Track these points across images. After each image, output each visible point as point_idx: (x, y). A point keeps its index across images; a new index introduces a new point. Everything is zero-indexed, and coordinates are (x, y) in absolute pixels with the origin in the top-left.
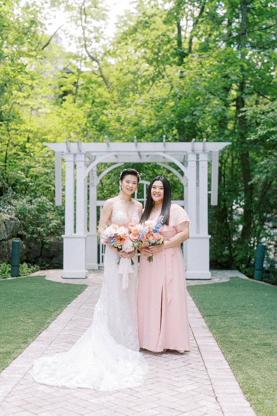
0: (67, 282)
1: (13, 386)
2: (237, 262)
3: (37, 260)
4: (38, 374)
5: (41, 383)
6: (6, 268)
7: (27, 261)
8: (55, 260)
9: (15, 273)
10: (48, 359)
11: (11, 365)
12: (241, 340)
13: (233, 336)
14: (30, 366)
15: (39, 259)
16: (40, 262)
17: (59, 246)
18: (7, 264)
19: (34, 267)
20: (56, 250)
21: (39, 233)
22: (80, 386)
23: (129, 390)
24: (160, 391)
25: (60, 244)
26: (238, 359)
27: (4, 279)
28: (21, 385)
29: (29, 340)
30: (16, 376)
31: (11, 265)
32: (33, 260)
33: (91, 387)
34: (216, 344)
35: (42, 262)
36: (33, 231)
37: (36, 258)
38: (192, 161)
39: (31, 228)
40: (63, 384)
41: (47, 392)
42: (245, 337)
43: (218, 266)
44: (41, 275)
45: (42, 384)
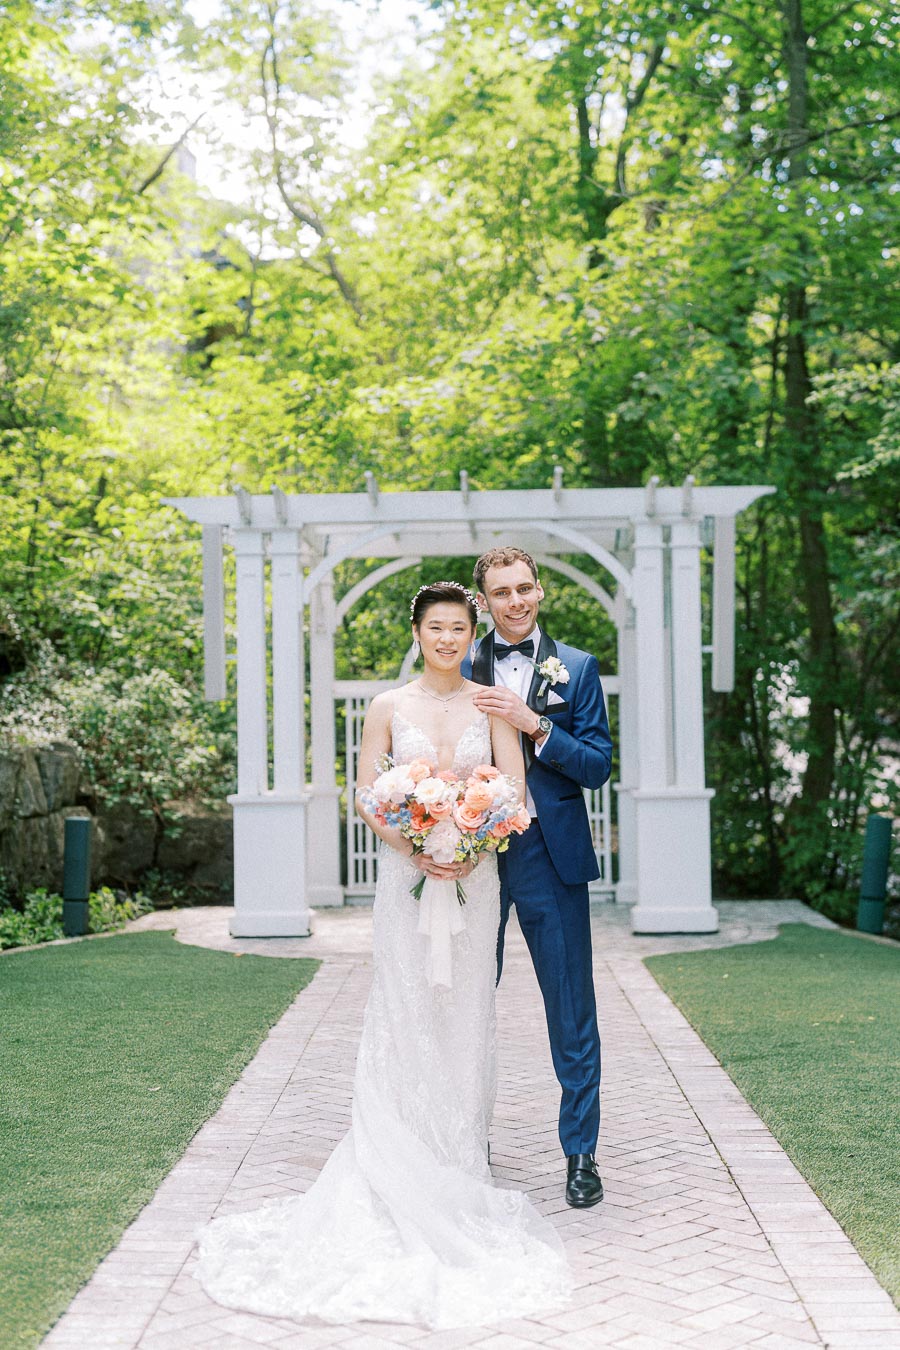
0: (250, 952)
1: (142, 1320)
2: (794, 874)
3: (142, 878)
4: (218, 1275)
5: (236, 1305)
6: (46, 908)
7: (114, 884)
8: (199, 879)
9: (76, 923)
10: (243, 1224)
11: (123, 1245)
12: (865, 1144)
13: (835, 1127)
14: (186, 1246)
15: (150, 874)
16: (154, 886)
17: (212, 833)
18: (48, 896)
19: (134, 900)
20: (203, 843)
21: (147, 789)
22: (367, 1315)
23: (531, 1326)
24: (636, 1329)
25: (217, 824)
26: (870, 1209)
27: (44, 944)
28: (170, 1314)
29: (169, 1154)
30: (147, 1282)
31: (61, 895)
32: (130, 879)
33: (408, 1317)
34: (784, 1156)
35: (160, 884)
36: (128, 783)
37: (139, 872)
38: (649, 548)
39: (121, 774)
40: (314, 1310)
41: (260, 1339)
42: (875, 1133)
43: (733, 889)
44: (159, 928)
45: (239, 1311)
